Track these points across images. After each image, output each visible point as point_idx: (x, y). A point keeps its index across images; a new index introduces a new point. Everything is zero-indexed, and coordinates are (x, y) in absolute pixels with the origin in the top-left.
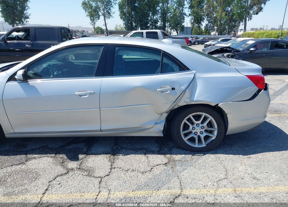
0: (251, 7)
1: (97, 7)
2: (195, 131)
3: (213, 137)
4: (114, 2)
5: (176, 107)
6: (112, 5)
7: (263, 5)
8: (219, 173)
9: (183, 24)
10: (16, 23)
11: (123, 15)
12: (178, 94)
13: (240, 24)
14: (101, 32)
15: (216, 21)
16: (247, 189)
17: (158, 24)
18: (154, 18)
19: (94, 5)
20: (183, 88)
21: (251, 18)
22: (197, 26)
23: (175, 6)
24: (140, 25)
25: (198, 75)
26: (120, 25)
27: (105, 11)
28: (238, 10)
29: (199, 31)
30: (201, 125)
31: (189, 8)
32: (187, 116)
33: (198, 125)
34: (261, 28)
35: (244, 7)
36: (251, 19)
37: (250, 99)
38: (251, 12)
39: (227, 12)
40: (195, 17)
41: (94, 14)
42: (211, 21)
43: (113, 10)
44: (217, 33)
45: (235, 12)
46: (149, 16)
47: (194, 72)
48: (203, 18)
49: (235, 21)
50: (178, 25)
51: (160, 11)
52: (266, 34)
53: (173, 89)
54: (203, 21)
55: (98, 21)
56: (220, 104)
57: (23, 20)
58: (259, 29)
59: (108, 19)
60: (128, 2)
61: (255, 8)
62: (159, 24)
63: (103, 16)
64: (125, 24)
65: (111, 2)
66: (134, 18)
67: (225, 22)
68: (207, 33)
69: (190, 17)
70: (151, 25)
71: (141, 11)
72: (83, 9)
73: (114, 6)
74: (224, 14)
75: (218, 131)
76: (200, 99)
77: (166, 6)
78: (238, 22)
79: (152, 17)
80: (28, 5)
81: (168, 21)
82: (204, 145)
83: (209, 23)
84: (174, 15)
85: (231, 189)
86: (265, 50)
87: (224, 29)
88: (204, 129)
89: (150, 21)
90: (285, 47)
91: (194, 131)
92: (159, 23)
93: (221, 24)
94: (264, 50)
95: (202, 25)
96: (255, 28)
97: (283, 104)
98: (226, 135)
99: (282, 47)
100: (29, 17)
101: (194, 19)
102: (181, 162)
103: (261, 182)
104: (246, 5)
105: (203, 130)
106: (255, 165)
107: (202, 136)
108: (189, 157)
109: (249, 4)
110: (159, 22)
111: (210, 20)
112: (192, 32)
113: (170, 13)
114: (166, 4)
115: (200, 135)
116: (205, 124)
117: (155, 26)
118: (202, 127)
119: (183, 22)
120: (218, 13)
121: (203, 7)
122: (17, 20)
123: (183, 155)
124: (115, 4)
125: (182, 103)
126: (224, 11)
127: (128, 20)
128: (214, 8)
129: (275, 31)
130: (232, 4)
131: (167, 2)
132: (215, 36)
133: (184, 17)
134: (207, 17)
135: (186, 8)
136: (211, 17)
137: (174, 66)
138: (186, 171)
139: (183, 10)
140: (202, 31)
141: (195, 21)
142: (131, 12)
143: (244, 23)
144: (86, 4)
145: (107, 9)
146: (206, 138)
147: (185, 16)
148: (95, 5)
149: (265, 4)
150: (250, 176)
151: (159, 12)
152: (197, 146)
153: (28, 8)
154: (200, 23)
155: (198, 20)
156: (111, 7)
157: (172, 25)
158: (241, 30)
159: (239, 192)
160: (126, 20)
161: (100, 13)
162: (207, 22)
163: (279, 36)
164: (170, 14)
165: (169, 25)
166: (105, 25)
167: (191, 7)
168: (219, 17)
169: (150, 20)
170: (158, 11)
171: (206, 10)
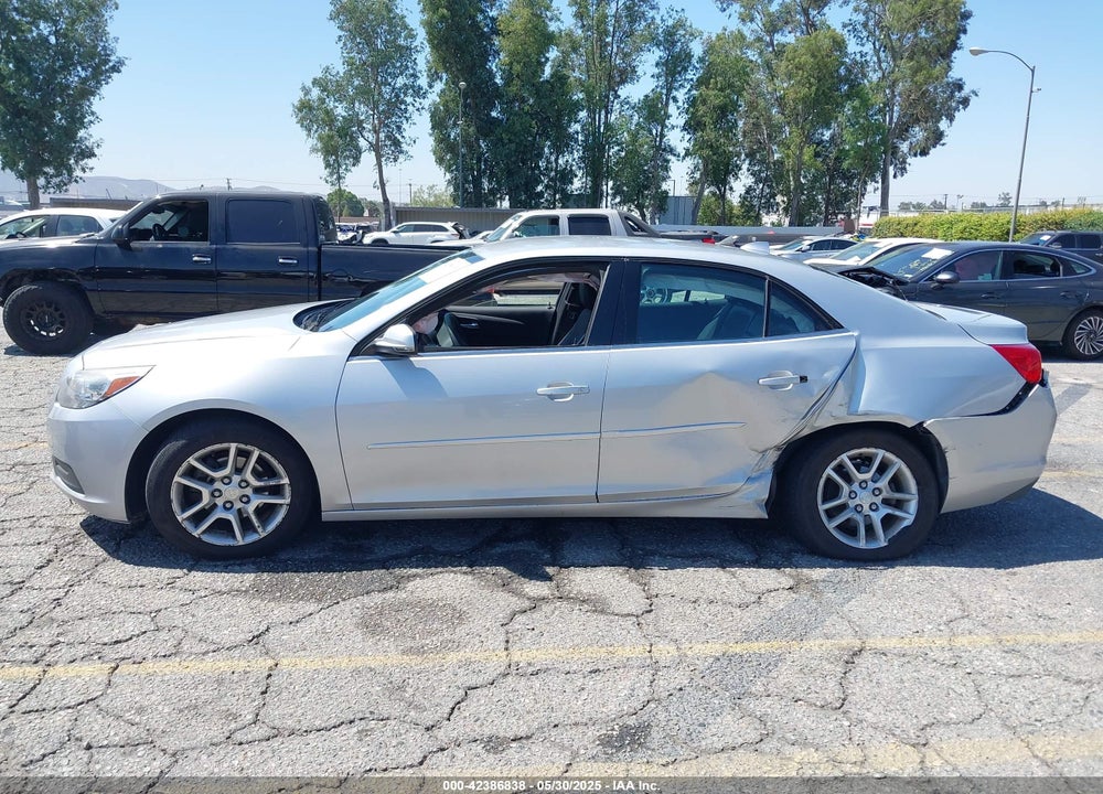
0: (903, 131)
1: (353, 121)
2: (857, 501)
3: (904, 519)
4: (417, 105)
5: (806, 432)
6: (408, 115)
7: (943, 125)
8: (944, 607)
9: (664, 186)
10: (45, 173)
11: (447, 151)
12: (816, 392)
13: (865, 189)
14: (351, 208)
15: (782, 176)
16: (1030, 638)
17: (572, 183)
18: (560, 161)
19: (340, 110)
20: (830, 375)
21: (905, 169)
22: (714, 194)
23: (634, 122)
24: (510, 190)
25: (865, 343)
26: (431, 188)
27: (382, 136)
28: (860, 141)
29: (718, 212)
30: (871, 485)
31: (684, 129)
32: (836, 459)
33: (864, 485)
34: (935, 202)
35: (878, 128)
36: (903, 170)
37: (1004, 411)
38: (904, 147)
39: (818, 144)
40: (706, 161)
41: (338, 146)
42: (763, 175)
43: (409, 131)
44: (787, 220)
45: (847, 147)
46: (540, 155)
47: (856, 334)
48: (737, 166)
49: (848, 178)
50: (647, 188)
51: (580, 138)
52: (961, 226)
53: (803, 379)
54: (736, 177)
55: (353, 169)
56: (928, 422)
57: (72, 161)
58: (927, 205)
59: (390, 164)
60: (466, 106)
61: (918, 133)
62: (577, 185)
63: (373, 153)
64: (454, 182)
65: (403, 102)
66: (486, 161)
67: (815, 179)
68: (749, 218)
69: (689, 162)
70: (547, 187)
71: (513, 138)
72: (299, 125)
73: (416, 116)
74: (808, 152)
75: (919, 502)
76: (876, 408)
77: (603, 121)
78: (859, 181)
79: (553, 158)
80: (94, 108)
81: (609, 175)
82: (883, 543)
83: (756, 182)
84: (633, 153)
85: (988, 638)
86: (985, 279)
87: (813, 204)
88: (881, 497)
89: (544, 175)
90: (1048, 269)
91: (852, 504)
92: (575, 180)
93: (799, 186)
94: (980, 279)
95: (731, 189)
96: (915, 203)
97: (1069, 445)
98: (942, 512)
99: (1037, 270)
100: (96, 151)
101: (706, 166)
102: (831, 585)
103: (1060, 624)
104: (884, 121)
105: (878, 500)
106: (1032, 590)
107: (877, 518)
108: (848, 573)
109: (895, 120)
110: (576, 176)
111: (760, 171)
112: (694, 213)
113: (618, 145)
114: (603, 112)
115: (871, 513)
116: (883, 483)
117: (563, 192)
118: (876, 492)
119: (664, 179)
120: (789, 148)
121: (735, 125)
122: (48, 164)
123: (829, 570)
124: (418, 110)
125: (824, 422)
126: (809, 139)
127: (466, 169)
128: (775, 130)
129: (993, 216)
130: (837, 118)
131: (606, 107)
132: (779, 231)
133: (668, 161)
134: (747, 162)
135: (673, 127)
136: (762, 162)
137: (797, 317)
138: (853, 602)
139: (662, 136)
140: (731, 208)
141: (705, 174)
142: (477, 140)
143: (880, 185)
144: (311, 108)
145: (389, 127)
146: (888, 521)
147: (670, 157)
148: (344, 114)
149: (951, 120)
150: (1027, 610)
151: (576, 141)
152: (862, 544)
153: (92, 118)
154: (725, 182)
155: (716, 171)
156: (405, 122)
157: (625, 188)
158: (872, 209)
159: (1012, 643)
160: (457, 169)
161: (362, 143)
162: (749, 181)
163: (1008, 233)
164: (616, 148)
165: (612, 189)
166: (378, 184)
167: (692, 126)
168: (789, 163)
169: (546, 169)
170: (571, 137)
171: (744, 136)
